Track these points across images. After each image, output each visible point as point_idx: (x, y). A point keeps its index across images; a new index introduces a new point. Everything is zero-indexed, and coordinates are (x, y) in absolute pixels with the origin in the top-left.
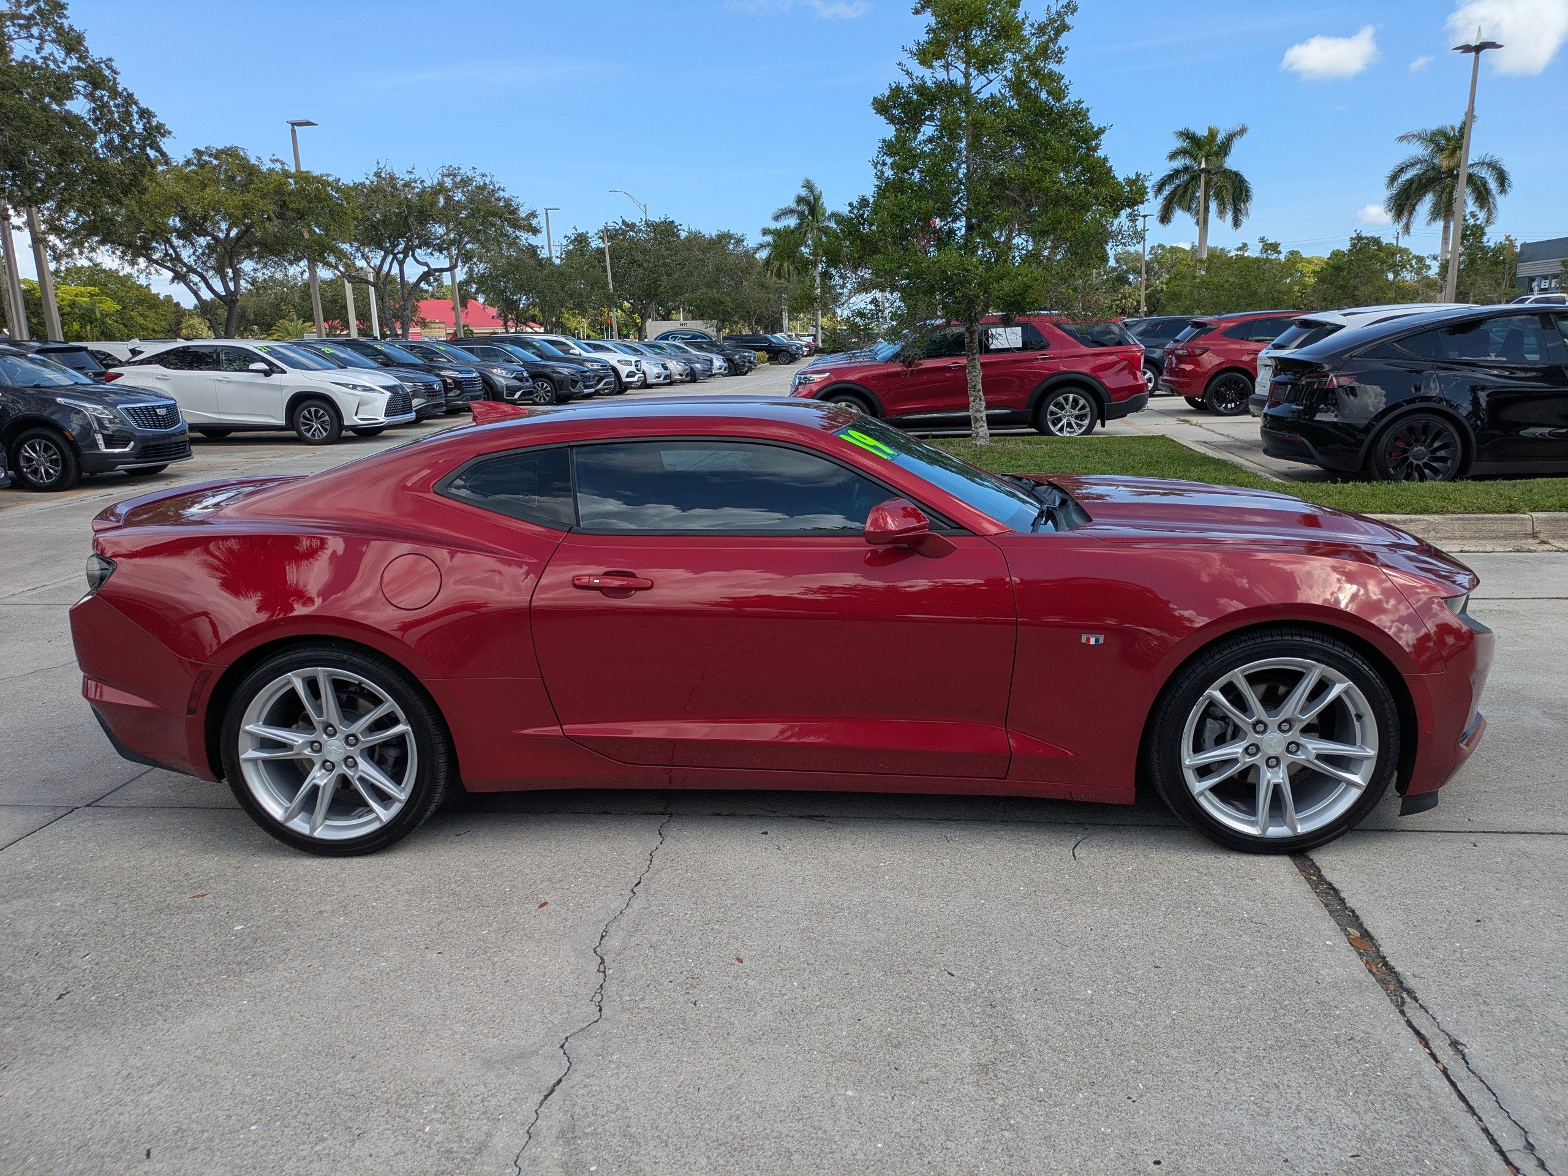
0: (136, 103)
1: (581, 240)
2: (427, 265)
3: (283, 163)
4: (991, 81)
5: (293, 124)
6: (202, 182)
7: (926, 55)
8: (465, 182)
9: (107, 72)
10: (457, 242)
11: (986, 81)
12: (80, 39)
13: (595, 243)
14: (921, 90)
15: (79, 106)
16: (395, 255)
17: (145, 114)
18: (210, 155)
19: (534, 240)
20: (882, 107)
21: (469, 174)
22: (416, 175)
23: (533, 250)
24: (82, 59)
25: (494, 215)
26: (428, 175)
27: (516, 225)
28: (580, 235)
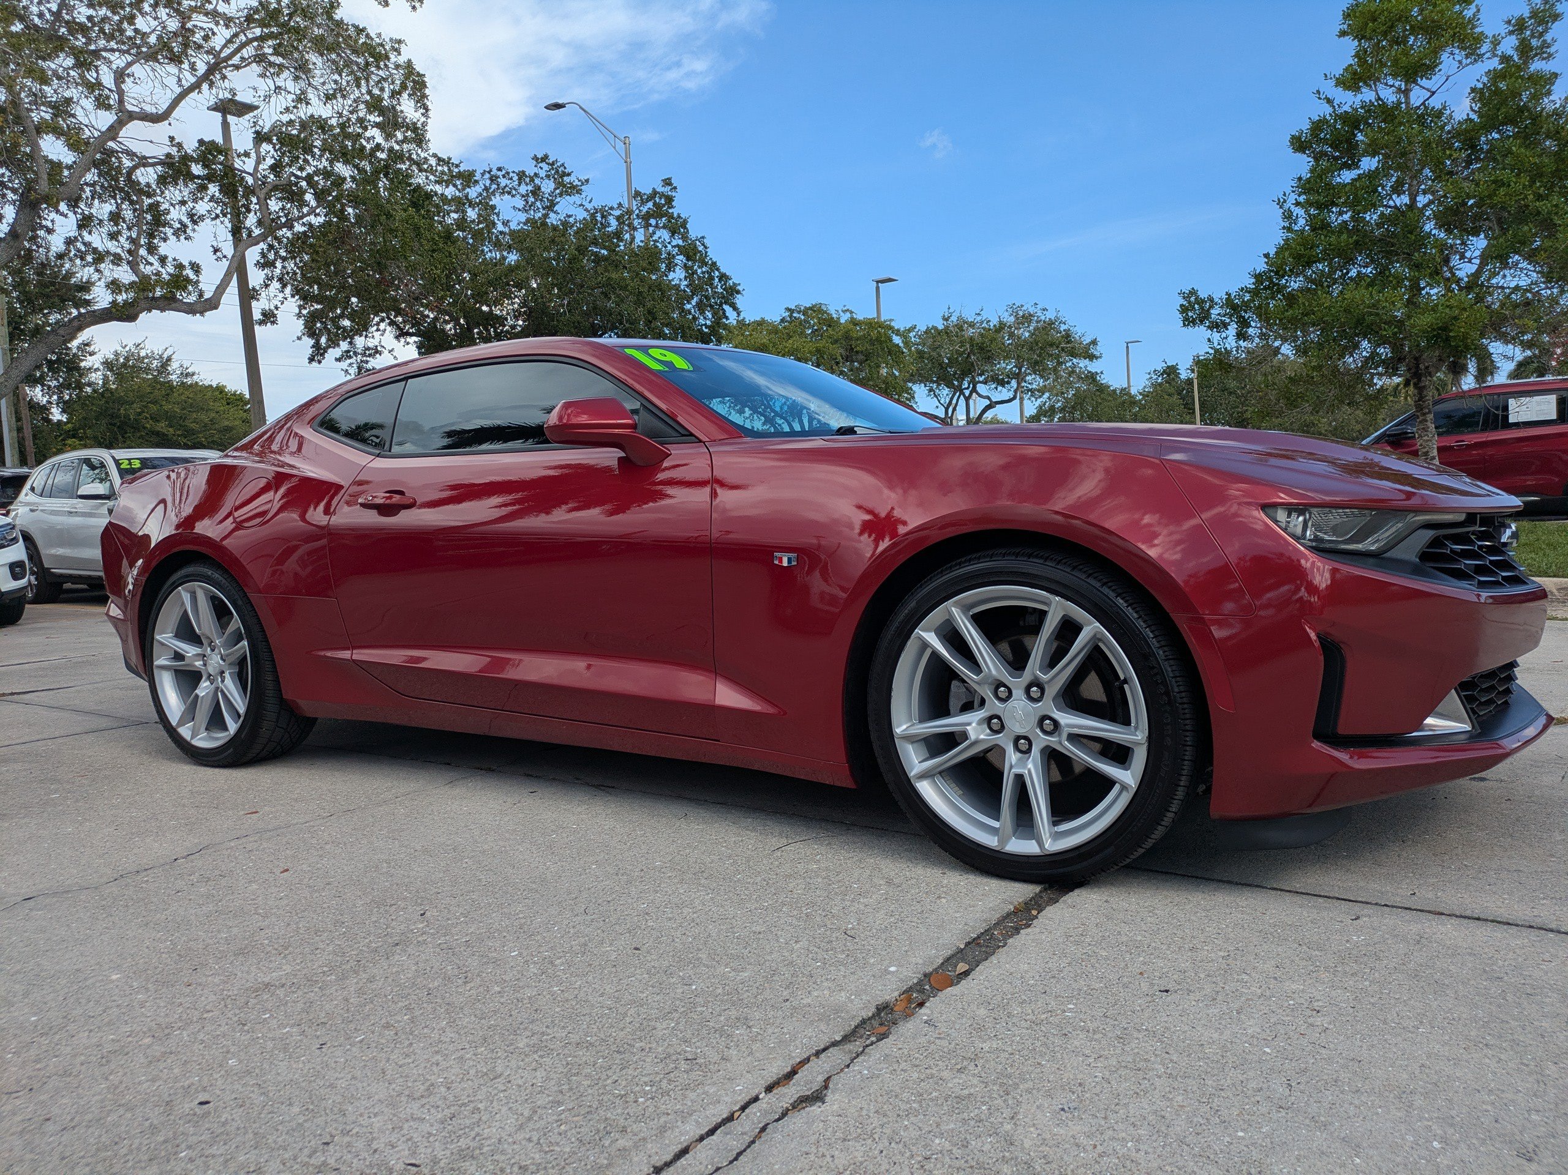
0: (718, 270)
1: (1171, 372)
2: (988, 398)
3: (851, 312)
4: (1433, 93)
5: (878, 282)
6: (788, 334)
7: (1352, 80)
8: (1027, 318)
9: (701, 248)
10: (1019, 377)
11: (1429, 94)
12: (684, 224)
13: (1184, 375)
14: (1345, 118)
15: (678, 276)
16: (962, 393)
17: (723, 277)
18: (799, 312)
19: (1093, 367)
20: (1299, 144)
21: (1032, 310)
22: (985, 315)
23: (1092, 377)
24: (685, 237)
25: (1051, 345)
26: (995, 313)
27: (1073, 354)
28: (1168, 367)
